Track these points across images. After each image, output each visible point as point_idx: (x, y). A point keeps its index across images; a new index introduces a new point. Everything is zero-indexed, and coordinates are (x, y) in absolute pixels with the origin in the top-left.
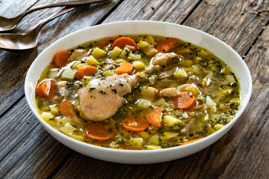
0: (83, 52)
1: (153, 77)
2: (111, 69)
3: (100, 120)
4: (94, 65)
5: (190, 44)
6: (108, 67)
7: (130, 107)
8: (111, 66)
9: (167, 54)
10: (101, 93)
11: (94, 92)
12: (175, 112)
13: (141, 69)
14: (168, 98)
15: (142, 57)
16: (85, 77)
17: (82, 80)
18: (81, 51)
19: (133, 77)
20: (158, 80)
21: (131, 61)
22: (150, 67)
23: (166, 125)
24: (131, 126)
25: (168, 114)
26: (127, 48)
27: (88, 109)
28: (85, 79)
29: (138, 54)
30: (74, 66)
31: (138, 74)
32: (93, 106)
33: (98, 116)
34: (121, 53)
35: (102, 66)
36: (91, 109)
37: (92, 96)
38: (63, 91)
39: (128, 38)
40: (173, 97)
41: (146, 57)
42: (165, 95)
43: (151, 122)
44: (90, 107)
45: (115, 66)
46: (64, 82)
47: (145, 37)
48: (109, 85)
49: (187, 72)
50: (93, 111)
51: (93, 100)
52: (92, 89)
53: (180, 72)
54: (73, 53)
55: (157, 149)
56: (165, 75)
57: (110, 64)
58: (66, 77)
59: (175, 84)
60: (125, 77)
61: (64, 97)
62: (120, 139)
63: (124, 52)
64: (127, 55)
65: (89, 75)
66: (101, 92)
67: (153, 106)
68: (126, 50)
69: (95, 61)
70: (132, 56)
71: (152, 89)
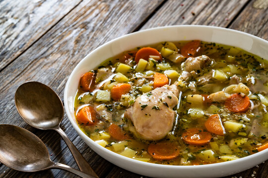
0: (107, 71)
1: (192, 84)
2: (145, 83)
4: (125, 82)
5: (214, 44)
6: (140, 81)
7: (184, 120)
8: (144, 79)
9: (198, 58)
10: (154, 110)
11: (147, 109)
12: (233, 116)
13: (174, 79)
14: (220, 103)
15: (171, 65)
16: (123, 96)
17: (121, 100)
18: (105, 70)
19: (174, 87)
20: (199, 86)
21: (161, 71)
22: (185, 74)
23: (230, 132)
24: (193, 139)
25: (227, 120)
26: (152, 58)
27: (146, 129)
28: (124, 98)
29: (165, 62)
30: (105, 87)
31: (176, 83)
32: (150, 125)
33: (158, 134)
34: (147, 64)
35: (134, 81)
36: (149, 127)
37: (146, 115)
38: (106, 115)
39: (149, 48)
40: (223, 101)
41: (175, 65)
42: (214, 100)
43: (213, 132)
44: (147, 126)
45: (147, 79)
46: (103, 106)
47: (165, 44)
48: (159, 100)
49: (225, 73)
50: (151, 130)
51: (148, 119)
52: (144, 107)
53: (218, 74)
54: (98, 73)
55: (235, 160)
56: (204, 79)
57: (141, 78)
58: (103, 99)
59: (219, 88)
60: (168, 89)
61: (110, 121)
63: (150, 64)
64: (155, 66)
65: (125, 94)
66: (154, 108)
67: (207, 114)
68: (153, 61)
69: (125, 78)
70: (160, 66)
71: (198, 97)
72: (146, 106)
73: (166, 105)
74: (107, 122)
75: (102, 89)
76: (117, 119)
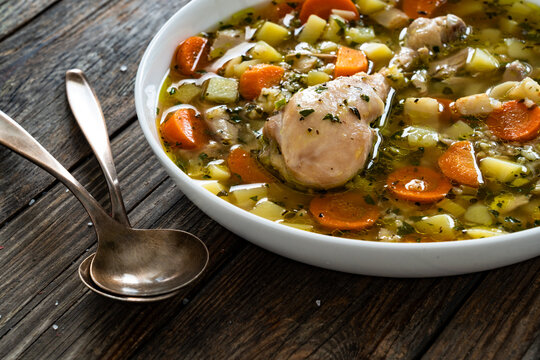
0: (237, 36)
1: (420, 77)
2: (316, 66)
3: (337, 183)
4: (272, 63)
6: (306, 63)
7: (393, 149)
8: (314, 59)
9: (438, 19)
10: (329, 121)
11: (311, 119)
12: (502, 148)
13: (380, 63)
14: (473, 120)
15: (377, 34)
16: (265, 90)
17: (260, 98)
18: (231, 34)
19: (379, 78)
20: (434, 79)
21: (354, 45)
22: (405, 54)
23: (491, 179)
24: (410, 190)
25: (488, 155)
26: (337, 15)
27: (307, 162)
28: (266, 96)
30: (228, 68)
31: (384, 71)
32: (317, 153)
33: (332, 174)
34: (326, 28)
35: (293, 62)
36: (314, 159)
37: (310, 130)
38: (224, 128)
40: (483, 114)
41: (387, 33)
42: (464, 112)
43: (455, 177)
44: (309, 156)
45: (323, 59)
46: (219, 109)
48: (341, 101)
49: (496, 55)
50: (318, 165)
51: (314, 139)
52: (306, 114)
53: (479, 57)
54: (216, 40)
55: (497, 236)
56: (445, 67)
57: (309, 57)
58: (221, 95)
59: (478, 87)
60: (364, 79)
61: (232, 142)
62: (399, 223)
63: (332, 27)
64: (342, 33)
65: (270, 86)
66: (329, 117)
67: (446, 141)
68: (338, 22)
69: (273, 53)
70: (354, 33)
71: (431, 103)
72: (312, 111)
73: (356, 113)
74: (227, 144)
75: (221, 73)
76: (248, 138)
